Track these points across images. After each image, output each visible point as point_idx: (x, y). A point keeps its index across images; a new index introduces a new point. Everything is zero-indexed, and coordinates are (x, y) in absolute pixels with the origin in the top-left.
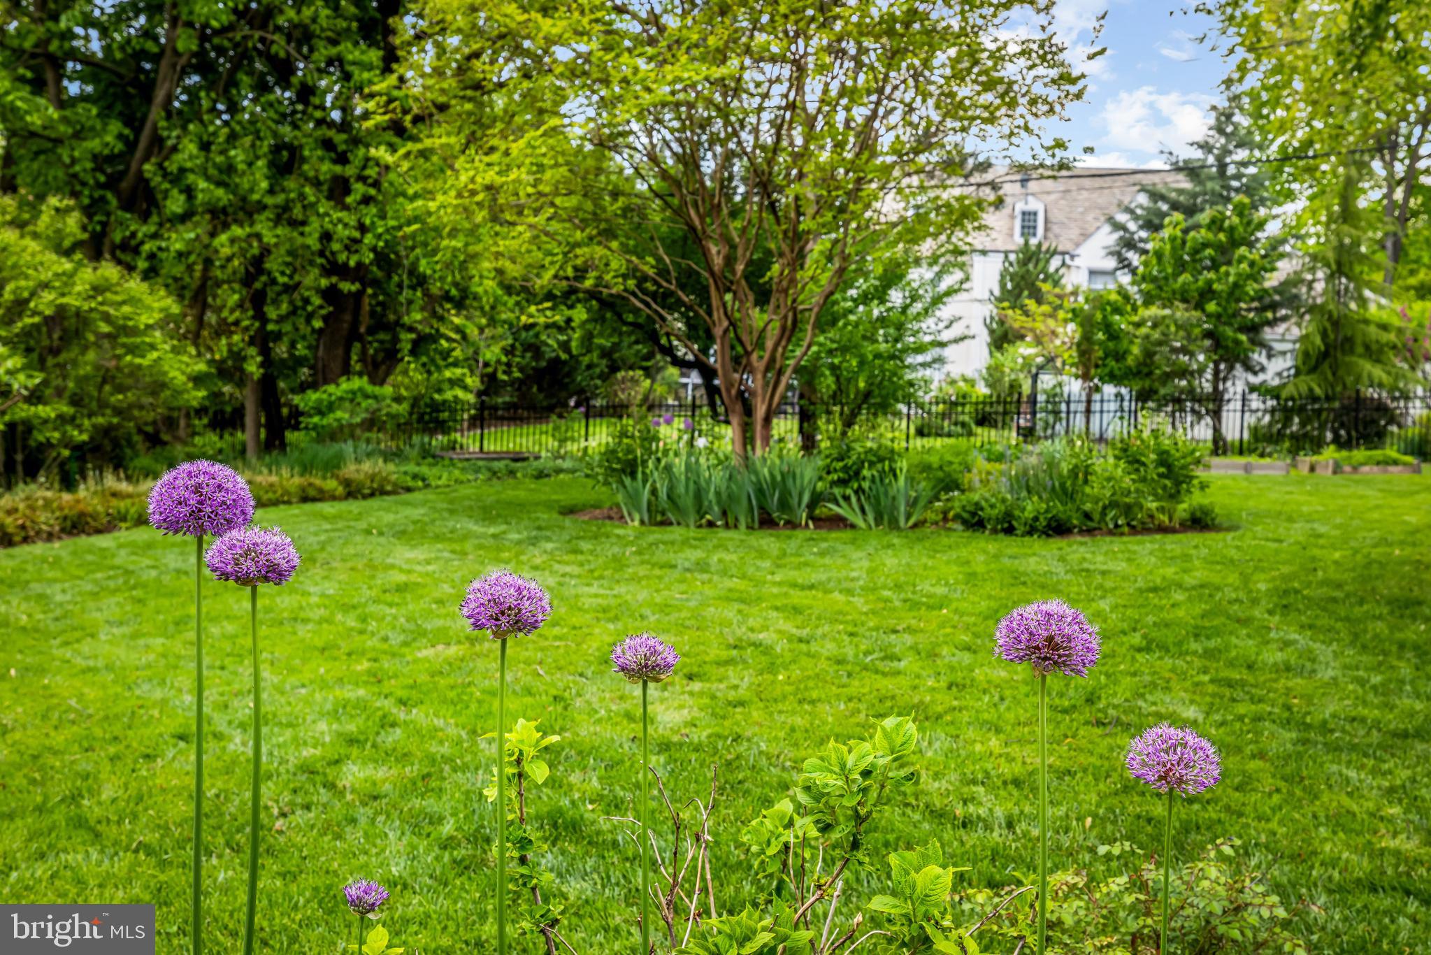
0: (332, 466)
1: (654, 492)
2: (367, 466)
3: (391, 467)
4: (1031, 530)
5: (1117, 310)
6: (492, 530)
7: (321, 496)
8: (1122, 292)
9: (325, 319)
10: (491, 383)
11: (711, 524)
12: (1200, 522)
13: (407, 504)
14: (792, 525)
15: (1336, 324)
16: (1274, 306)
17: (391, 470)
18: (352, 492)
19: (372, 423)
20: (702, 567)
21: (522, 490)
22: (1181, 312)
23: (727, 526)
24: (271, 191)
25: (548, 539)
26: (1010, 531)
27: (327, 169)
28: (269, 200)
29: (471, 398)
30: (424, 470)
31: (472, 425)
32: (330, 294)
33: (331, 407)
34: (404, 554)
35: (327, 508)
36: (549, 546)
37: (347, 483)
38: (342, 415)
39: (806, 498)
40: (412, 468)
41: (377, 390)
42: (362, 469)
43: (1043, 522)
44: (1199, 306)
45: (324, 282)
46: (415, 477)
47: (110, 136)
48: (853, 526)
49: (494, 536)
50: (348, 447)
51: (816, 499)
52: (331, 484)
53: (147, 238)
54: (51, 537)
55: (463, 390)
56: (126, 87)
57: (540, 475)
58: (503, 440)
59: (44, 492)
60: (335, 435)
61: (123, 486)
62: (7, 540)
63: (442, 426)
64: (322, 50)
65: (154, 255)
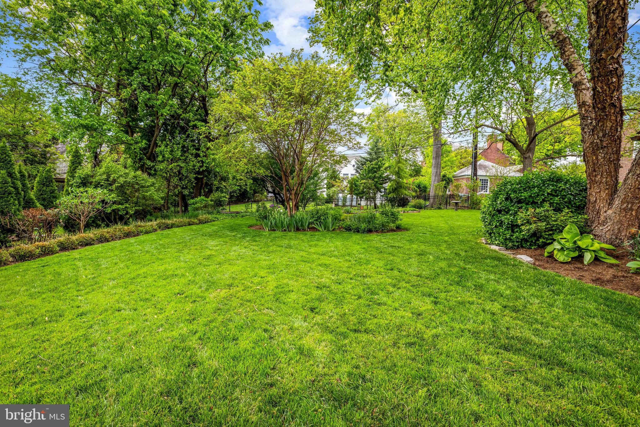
0: (196, 216)
1: (271, 223)
2: (204, 216)
3: (210, 216)
4: (364, 232)
5: (357, 181)
6: (233, 234)
7: (193, 224)
9: (195, 183)
10: (231, 197)
11: (285, 230)
12: (399, 228)
13: (213, 225)
14: (304, 230)
15: (398, 183)
17: (210, 217)
18: (201, 222)
19: (205, 206)
21: (239, 221)
22: (370, 181)
23: (289, 231)
24: (181, 156)
25: (247, 237)
26: (358, 232)
27: (194, 151)
28: (181, 158)
29: (227, 199)
30: (217, 216)
31: (228, 205)
32: (196, 178)
33: (196, 203)
34: (212, 243)
35: (194, 227)
36: (248, 239)
37: (199, 220)
38: (199, 205)
39: (307, 224)
40: (215, 216)
41: (206, 199)
42: (203, 216)
43: (366, 229)
44: (373, 180)
45: (195, 176)
46: (215, 218)
47: (143, 144)
48: (319, 230)
49: (234, 236)
50: (200, 211)
51: (309, 223)
52: (196, 221)
53: (153, 166)
54: (120, 238)
55: (225, 197)
56: (149, 133)
57: (242, 216)
58: (236, 208)
59: (120, 227)
60: (197, 209)
61: (142, 224)
62: (108, 241)
63: (221, 205)
64: (191, 124)
65: (155, 170)
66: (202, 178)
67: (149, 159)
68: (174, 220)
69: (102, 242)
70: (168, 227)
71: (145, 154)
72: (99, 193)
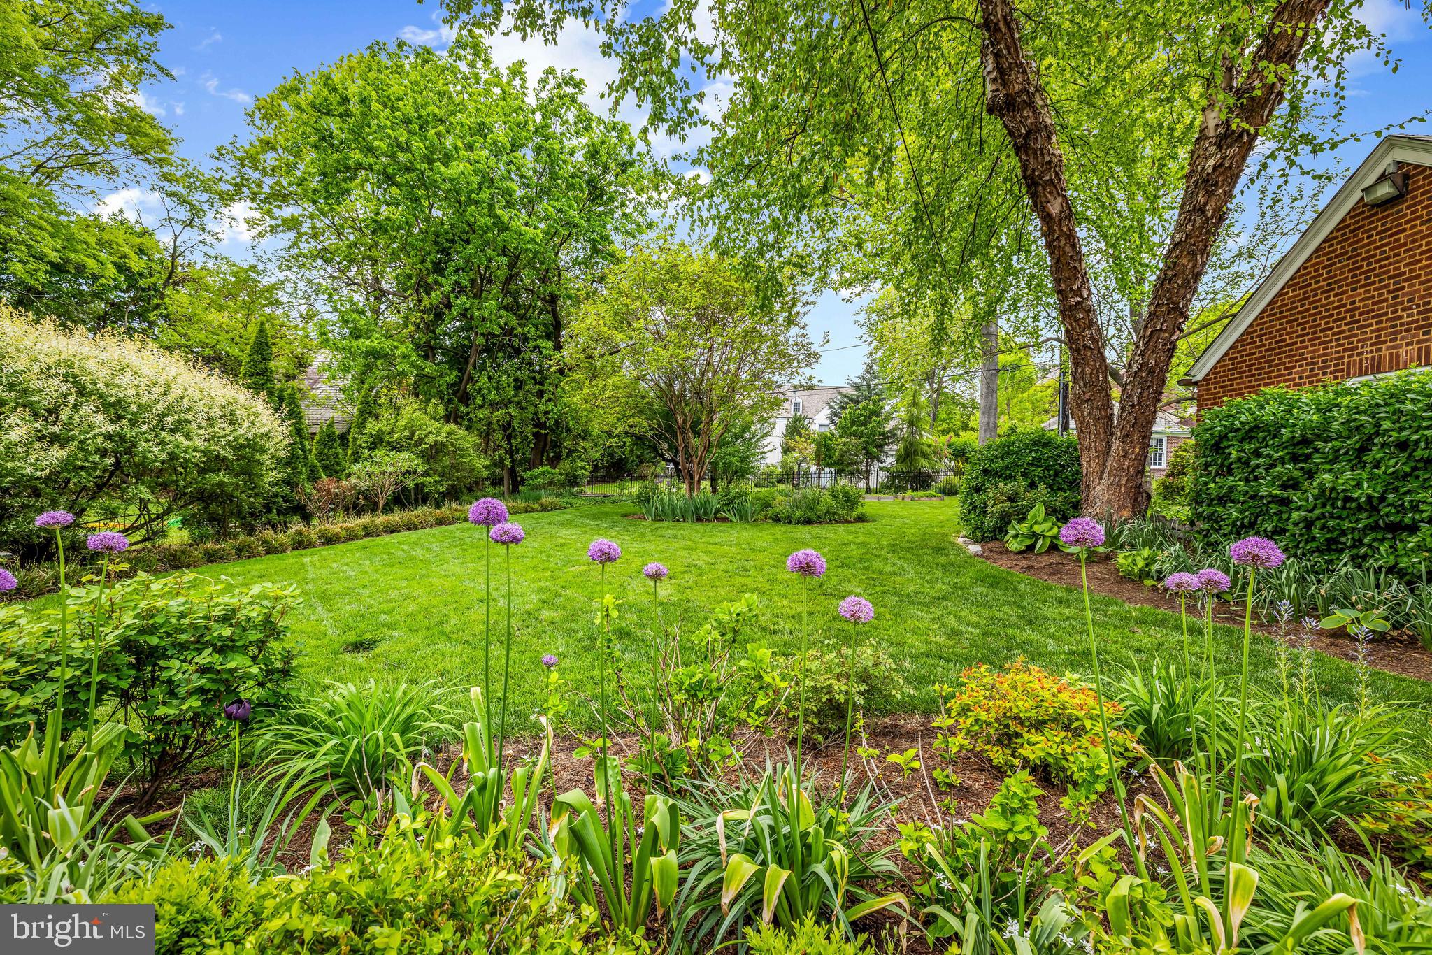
0: (536, 499)
1: (657, 508)
2: (549, 499)
3: (558, 499)
4: (798, 522)
5: (830, 439)
7: (533, 511)
8: (831, 432)
9: (534, 444)
10: (596, 468)
11: (678, 521)
12: (861, 519)
13: (564, 513)
14: (709, 521)
15: (909, 445)
16: (888, 438)
17: (558, 501)
18: (544, 509)
19: (551, 483)
20: (675, 536)
21: (607, 508)
22: (854, 440)
23: (684, 521)
24: (514, 396)
25: (617, 526)
26: (790, 522)
27: (535, 388)
28: (514, 400)
29: (588, 473)
30: (571, 500)
31: (588, 484)
32: (536, 435)
33: (536, 477)
34: (564, 532)
35: (535, 515)
36: (618, 529)
37: (542, 505)
38: (540, 480)
39: (714, 511)
40: (566, 500)
41: (553, 471)
42: (547, 500)
43: (802, 519)
44: (860, 438)
45: (534, 430)
46: (567, 503)
47: (453, 376)
48: (731, 521)
49: (597, 525)
50: (543, 492)
51: (717, 511)
52: (536, 506)
53: (468, 414)
54: (431, 526)
55: (585, 470)
56: (459, 358)
57: (614, 502)
58: (600, 489)
59: (430, 509)
60: (537, 487)
61: (459, 507)
62: (415, 528)
63: (577, 484)
64: (532, 343)
65: (470, 420)
66: (546, 435)
67: (460, 401)
69: (409, 529)
71: (455, 393)
72: (406, 460)
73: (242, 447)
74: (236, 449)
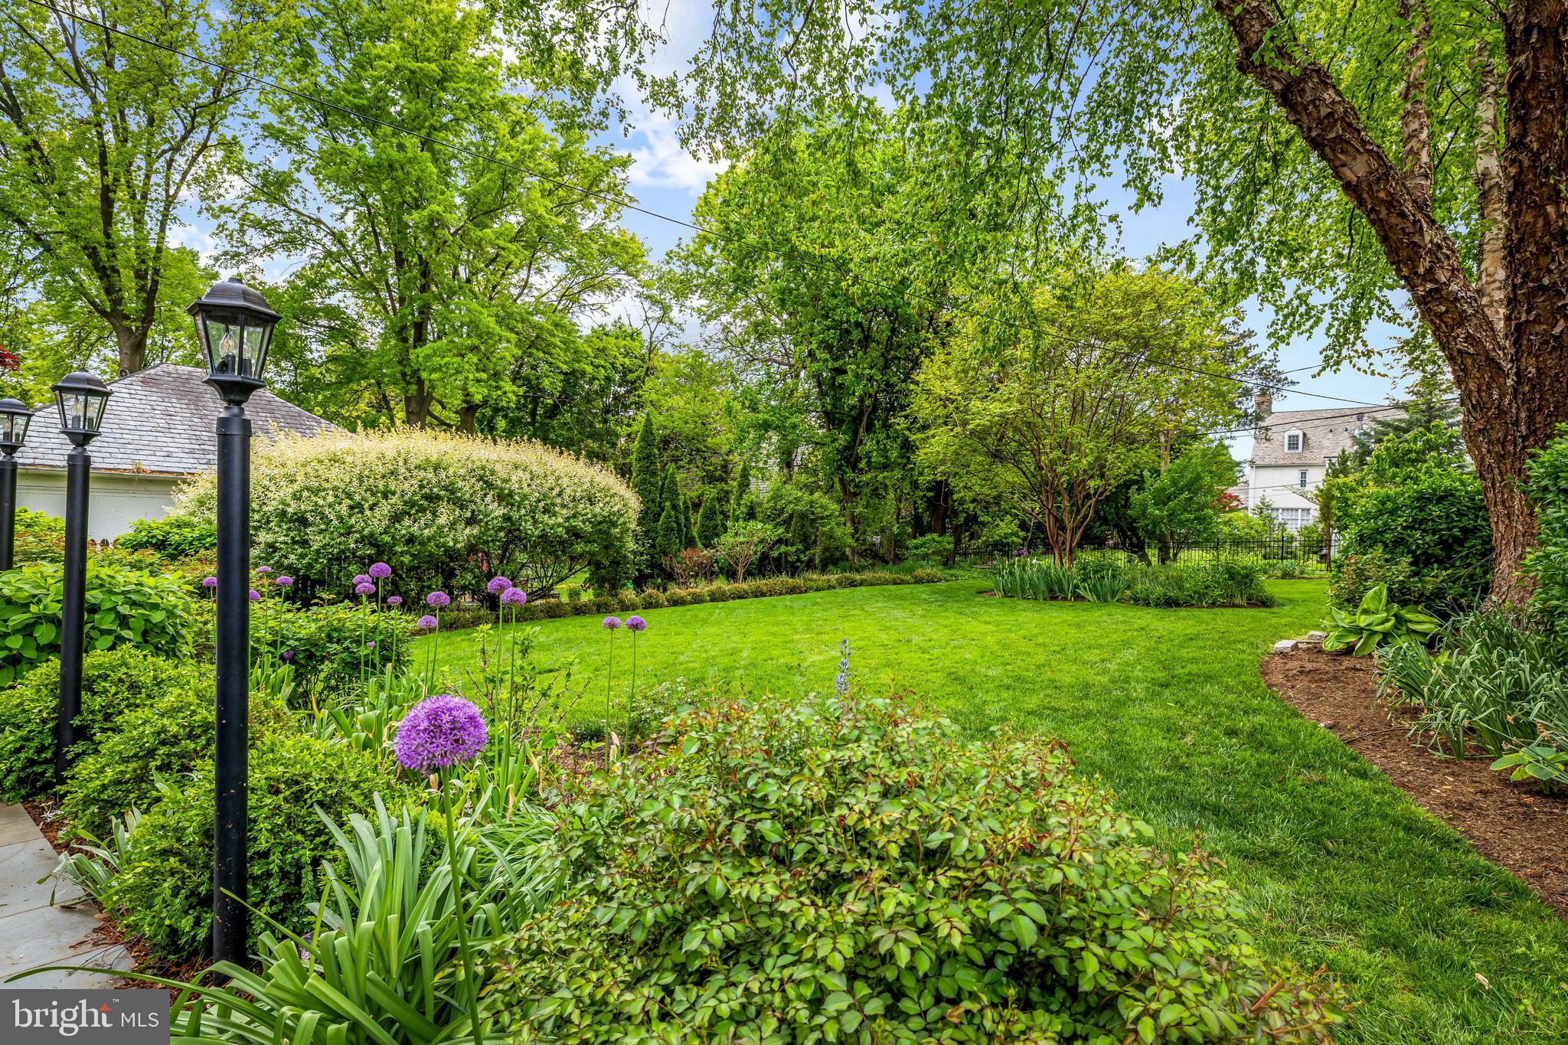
0: (910, 571)
1: (1006, 583)
2: (928, 571)
4: (1157, 605)
7: (902, 582)
12: (1265, 603)
14: (1065, 599)
17: (940, 573)
18: (918, 581)
26: (1148, 604)
30: (959, 572)
33: (920, 546)
37: (915, 577)
38: (925, 550)
39: (1071, 587)
40: (954, 572)
41: (940, 539)
42: (923, 570)
43: (1162, 600)
46: (952, 576)
48: (1089, 601)
50: (925, 563)
51: (1074, 587)
52: (909, 577)
54: (780, 594)
59: (784, 579)
60: (922, 557)
61: (815, 576)
67: (853, 466)
68: (867, 575)
69: (756, 596)
70: (852, 584)
73: (600, 523)
74: (594, 525)
